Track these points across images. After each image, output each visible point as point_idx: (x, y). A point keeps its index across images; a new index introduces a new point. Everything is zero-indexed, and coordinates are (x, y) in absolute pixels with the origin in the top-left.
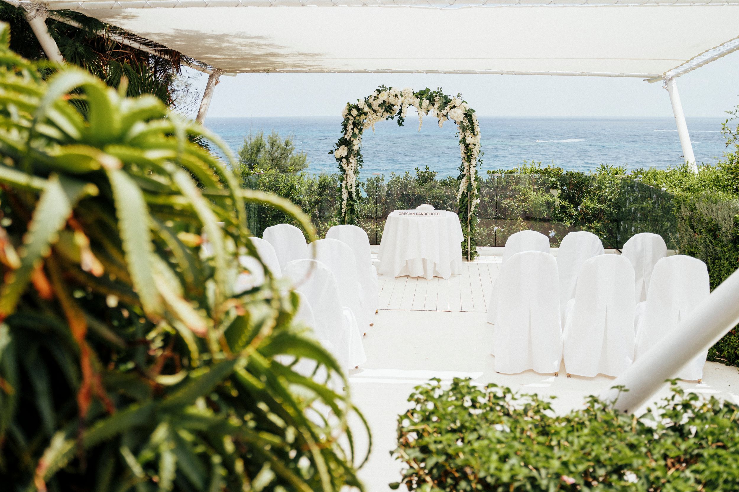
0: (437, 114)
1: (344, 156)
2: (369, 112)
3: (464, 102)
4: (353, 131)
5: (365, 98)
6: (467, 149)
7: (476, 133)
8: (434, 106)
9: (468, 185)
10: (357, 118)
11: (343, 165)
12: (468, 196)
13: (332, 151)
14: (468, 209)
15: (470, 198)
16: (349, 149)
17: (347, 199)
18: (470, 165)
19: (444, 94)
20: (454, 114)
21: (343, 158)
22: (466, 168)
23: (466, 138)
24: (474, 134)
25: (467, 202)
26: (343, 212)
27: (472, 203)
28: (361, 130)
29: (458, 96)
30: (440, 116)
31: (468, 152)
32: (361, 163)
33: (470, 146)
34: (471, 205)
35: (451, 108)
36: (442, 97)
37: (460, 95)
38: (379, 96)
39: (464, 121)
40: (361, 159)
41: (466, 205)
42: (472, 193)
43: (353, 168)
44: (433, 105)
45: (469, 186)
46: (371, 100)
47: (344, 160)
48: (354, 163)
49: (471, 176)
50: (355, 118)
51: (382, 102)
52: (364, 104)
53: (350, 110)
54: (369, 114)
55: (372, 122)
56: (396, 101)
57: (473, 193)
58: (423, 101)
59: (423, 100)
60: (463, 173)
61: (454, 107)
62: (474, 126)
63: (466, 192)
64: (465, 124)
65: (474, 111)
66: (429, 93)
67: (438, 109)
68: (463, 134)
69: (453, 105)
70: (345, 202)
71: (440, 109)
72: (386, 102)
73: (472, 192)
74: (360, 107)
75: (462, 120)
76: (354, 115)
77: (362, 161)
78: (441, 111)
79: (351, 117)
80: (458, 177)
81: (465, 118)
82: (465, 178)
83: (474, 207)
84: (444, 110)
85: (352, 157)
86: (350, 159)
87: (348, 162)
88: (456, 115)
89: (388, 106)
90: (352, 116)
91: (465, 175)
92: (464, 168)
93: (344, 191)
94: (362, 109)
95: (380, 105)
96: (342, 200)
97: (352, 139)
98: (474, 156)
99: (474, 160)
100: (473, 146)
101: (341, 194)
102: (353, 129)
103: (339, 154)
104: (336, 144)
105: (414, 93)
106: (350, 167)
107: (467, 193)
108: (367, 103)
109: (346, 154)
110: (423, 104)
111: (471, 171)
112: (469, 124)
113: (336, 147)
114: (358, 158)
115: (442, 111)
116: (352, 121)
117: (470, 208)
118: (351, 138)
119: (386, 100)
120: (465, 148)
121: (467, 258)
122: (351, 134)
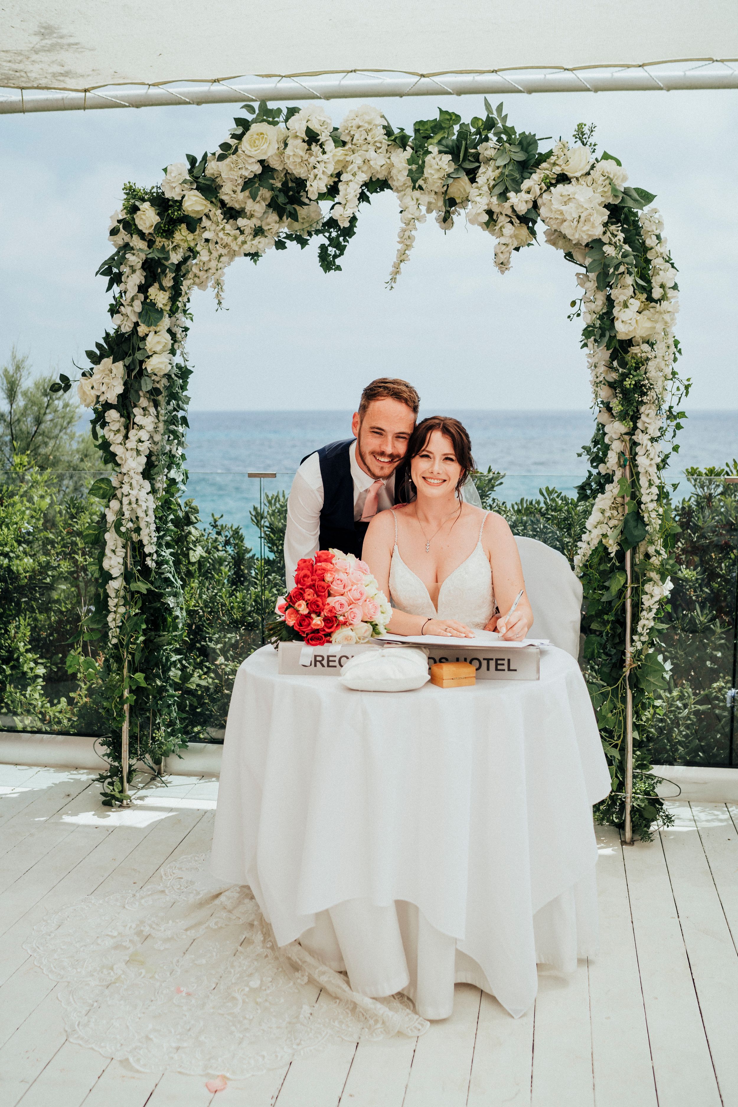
0: (490, 213)
1: (112, 397)
2: (207, 216)
3: (606, 156)
4: (146, 297)
5: (192, 160)
6: (623, 364)
7: (657, 293)
8: (473, 180)
9: (626, 522)
10: (160, 240)
11: (111, 437)
12: (623, 569)
13: (64, 378)
14: (623, 625)
15: (635, 578)
16: (129, 369)
17: (128, 576)
18: (631, 433)
19: (519, 131)
20: (563, 208)
21: (108, 406)
22: (617, 446)
23: (615, 312)
24: (650, 299)
25: (621, 592)
26: (112, 625)
27: (645, 598)
28: (176, 293)
29: (580, 135)
30: (503, 220)
31: (624, 376)
32: (181, 429)
33: (634, 350)
34: (637, 607)
35: (549, 185)
36: (510, 141)
37: (586, 130)
38: (245, 144)
39: (605, 239)
40: (180, 414)
41: (617, 605)
42: (640, 557)
43: (145, 448)
44: (472, 175)
45: (632, 523)
46: (213, 167)
47: (113, 415)
48: (150, 427)
49: (643, 481)
50: (151, 244)
51: (258, 169)
52: (185, 182)
53: (134, 210)
54: (205, 222)
55: (215, 254)
56: (312, 160)
57: (647, 556)
58: (428, 158)
59: (428, 152)
60: (602, 469)
61: (563, 179)
62: (648, 261)
63: (613, 549)
64: (609, 250)
65: (647, 197)
66: (456, 128)
67: (491, 189)
68: (601, 298)
69: (557, 170)
70: (115, 585)
71: (498, 190)
72: (273, 170)
73: (642, 549)
74: (168, 195)
75: (598, 231)
76: (146, 231)
77: (184, 421)
78: (503, 196)
79: (136, 242)
80: (582, 489)
81: (613, 228)
82: (612, 490)
83: (652, 615)
84: (518, 191)
85: (143, 402)
86: (136, 411)
87: (129, 424)
88: (570, 211)
89: (285, 188)
90: (142, 235)
91: (609, 478)
92: (607, 448)
93: (111, 537)
94: (179, 204)
95: (248, 184)
96: (107, 577)
97: (142, 330)
98: (652, 394)
99: (652, 412)
100: (646, 347)
101: (102, 554)
102: (143, 289)
103: (94, 393)
104: (90, 354)
105: (389, 133)
106: (131, 444)
107: (621, 555)
108: (196, 179)
109: (120, 389)
110: (428, 172)
111: (641, 460)
112: (627, 247)
113: (87, 364)
114: (170, 408)
115: (511, 195)
116: (143, 256)
117: (636, 618)
118: (136, 324)
119: (275, 164)
120: (613, 357)
121: (621, 826)
122: (138, 306)
